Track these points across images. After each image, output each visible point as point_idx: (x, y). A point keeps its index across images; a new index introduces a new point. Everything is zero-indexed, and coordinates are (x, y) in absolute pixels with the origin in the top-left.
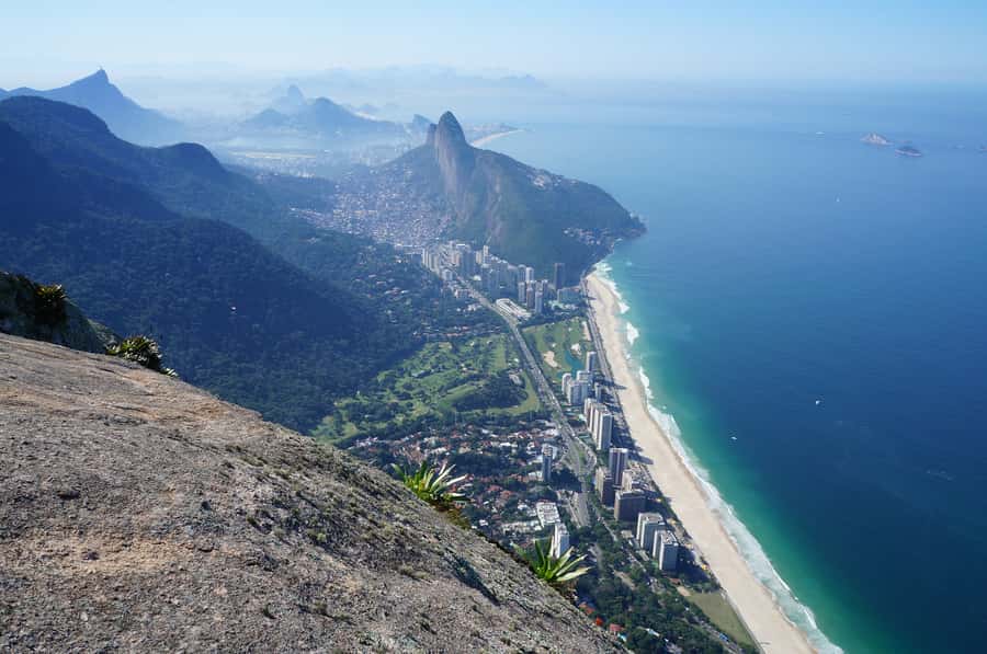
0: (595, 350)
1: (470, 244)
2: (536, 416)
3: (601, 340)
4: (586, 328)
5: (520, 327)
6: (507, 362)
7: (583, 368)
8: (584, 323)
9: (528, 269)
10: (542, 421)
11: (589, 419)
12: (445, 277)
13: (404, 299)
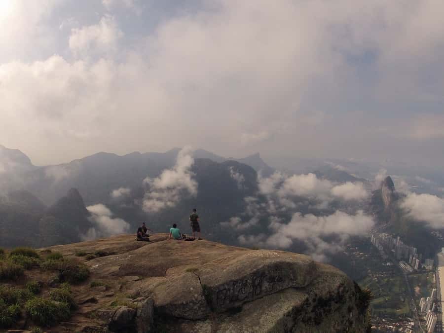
0: (436, 288)
1: (392, 235)
2: (407, 316)
3: (439, 284)
4: (434, 278)
5: (407, 275)
6: (399, 290)
7: (430, 296)
8: (434, 275)
9: (415, 249)
10: (409, 318)
11: (427, 319)
12: (380, 249)
13: (361, 257)
